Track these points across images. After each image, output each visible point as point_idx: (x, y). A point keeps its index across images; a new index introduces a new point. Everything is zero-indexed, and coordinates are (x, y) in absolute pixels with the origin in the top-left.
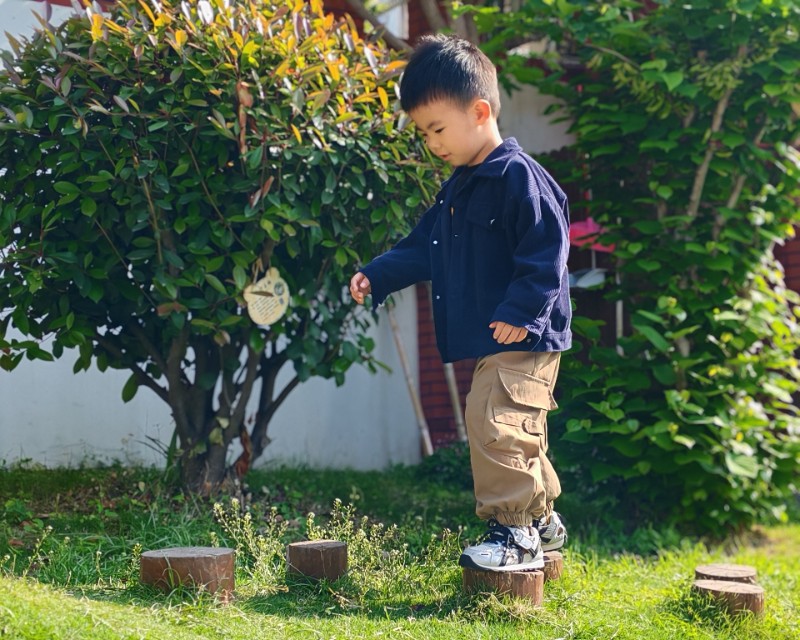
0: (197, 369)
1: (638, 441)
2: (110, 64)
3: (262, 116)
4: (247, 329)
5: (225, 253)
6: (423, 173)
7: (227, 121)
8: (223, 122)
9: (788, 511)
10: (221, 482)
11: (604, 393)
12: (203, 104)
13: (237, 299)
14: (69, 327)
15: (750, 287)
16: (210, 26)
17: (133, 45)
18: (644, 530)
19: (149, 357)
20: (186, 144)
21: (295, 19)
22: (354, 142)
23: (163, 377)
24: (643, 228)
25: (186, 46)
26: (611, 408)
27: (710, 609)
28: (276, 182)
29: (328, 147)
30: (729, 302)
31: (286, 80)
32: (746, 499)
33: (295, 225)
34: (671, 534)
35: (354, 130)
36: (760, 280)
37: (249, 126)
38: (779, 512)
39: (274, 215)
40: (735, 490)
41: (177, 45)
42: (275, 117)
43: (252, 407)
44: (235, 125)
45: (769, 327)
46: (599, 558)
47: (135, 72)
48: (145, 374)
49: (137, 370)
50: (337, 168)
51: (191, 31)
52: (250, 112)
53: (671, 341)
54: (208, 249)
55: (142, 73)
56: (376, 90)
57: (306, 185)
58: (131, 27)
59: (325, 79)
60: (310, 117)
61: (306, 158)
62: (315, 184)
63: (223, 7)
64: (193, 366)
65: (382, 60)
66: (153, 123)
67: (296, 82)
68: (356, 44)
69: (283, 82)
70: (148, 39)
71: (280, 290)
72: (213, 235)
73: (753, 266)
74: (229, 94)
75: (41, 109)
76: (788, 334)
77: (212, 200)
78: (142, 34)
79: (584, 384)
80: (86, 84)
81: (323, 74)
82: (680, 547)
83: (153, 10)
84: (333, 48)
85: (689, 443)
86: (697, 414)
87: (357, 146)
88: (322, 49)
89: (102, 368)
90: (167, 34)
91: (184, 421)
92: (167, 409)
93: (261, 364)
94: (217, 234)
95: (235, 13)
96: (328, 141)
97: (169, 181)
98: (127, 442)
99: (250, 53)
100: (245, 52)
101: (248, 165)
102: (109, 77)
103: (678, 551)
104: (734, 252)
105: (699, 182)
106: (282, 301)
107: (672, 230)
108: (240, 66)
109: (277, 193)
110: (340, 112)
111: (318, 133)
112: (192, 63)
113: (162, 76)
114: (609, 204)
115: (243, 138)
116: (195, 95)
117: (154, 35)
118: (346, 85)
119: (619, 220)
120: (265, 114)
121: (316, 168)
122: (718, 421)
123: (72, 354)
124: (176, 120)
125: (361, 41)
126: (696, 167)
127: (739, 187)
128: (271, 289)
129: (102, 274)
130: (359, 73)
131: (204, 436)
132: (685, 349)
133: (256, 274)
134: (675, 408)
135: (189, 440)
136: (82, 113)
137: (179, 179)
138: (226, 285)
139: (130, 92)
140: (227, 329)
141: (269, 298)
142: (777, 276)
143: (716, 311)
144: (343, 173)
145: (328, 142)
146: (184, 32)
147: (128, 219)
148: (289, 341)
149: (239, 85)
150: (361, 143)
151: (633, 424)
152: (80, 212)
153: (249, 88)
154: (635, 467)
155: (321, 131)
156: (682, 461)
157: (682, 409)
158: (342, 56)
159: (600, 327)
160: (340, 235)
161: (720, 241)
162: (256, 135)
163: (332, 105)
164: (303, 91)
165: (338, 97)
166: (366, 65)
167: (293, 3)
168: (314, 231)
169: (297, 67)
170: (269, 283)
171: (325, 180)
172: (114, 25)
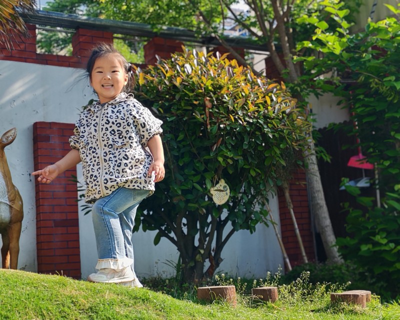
0: (188, 228)
1: (395, 253)
2: (149, 94)
3: (216, 112)
4: (211, 207)
5: (201, 173)
6: (287, 133)
7: (201, 115)
8: (199, 115)
10: (202, 279)
11: (377, 232)
12: (191, 108)
16: (191, 74)
17: (158, 85)
19: (166, 224)
20: (183, 126)
21: (227, 69)
22: (256, 120)
23: (173, 233)
24: (390, 153)
25: (181, 84)
26: (381, 238)
28: (223, 140)
29: (245, 124)
31: (225, 95)
33: (232, 159)
35: (256, 115)
37: (210, 116)
39: (223, 155)
41: (177, 84)
42: (221, 112)
43: (214, 245)
44: (204, 116)
47: (160, 97)
48: (164, 231)
49: (161, 230)
50: (248, 133)
51: (182, 77)
52: (211, 110)
54: (193, 172)
55: (162, 97)
56: (264, 97)
57: (236, 141)
58: (156, 77)
60: (237, 111)
61: (236, 129)
62: (240, 140)
63: (195, 67)
64: (186, 227)
65: (265, 84)
67: (229, 96)
68: (253, 78)
69: (224, 97)
70: (165, 82)
71: (226, 189)
74: (201, 103)
77: (194, 150)
78: (162, 80)
79: (367, 228)
81: (241, 92)
83: (165, 69)
84: (243, 81)
87: (258, 121)
88: (239, 81)
89: (145, 231)
90: (172, 79)
91: (184, 251)
92: (174, 248)
94: (197, 165)
95: (200, 69)
96: (245, 121)
97: (176, 143)
98: (158, 263)
99: (210, 85)
100: (207, 85)
101: (211, 133)
102: (148, 99)
106: (227, 194)
108: (205, 91)
110: (250, 108)
111: (241, 118)
112: (185, 91)
113: (172, 97)
114: (372, 144)
115: (208, 122)
116: (186, 105)
117: (167, 80)
118: (251, 96)
120: (217, 111)
121: (240, 133)
124: (178, 116)
125: (255, 77)
128: (222, 189)
130: (256, 90)
131: (193, 258)
133: (215, 182)
135: (187, 260)
137: (180, 142)
138: (202, 187)
139: (158, 105)
140: (203, 207)
141: (221, 192)
144: (251, 134)
146: (180, 78)
148: (229, 212)
149: (205, 99)
150: (260, 121)
151: (392, 245)
153: (209, 100)
154: (394, 266)
155: (241, 116)
158: (248, 83)
159: (372, 201)
160: (251, 162)
162: (214, 120)
163: (246, 105)
164: (233, 99)
165: (248, 102)
166: (259, 86)
167: (225, 62)
168: (240, 161)
169: (230, 90)
170: (221, 186)
171: (244, 138)
172: (149, 77)
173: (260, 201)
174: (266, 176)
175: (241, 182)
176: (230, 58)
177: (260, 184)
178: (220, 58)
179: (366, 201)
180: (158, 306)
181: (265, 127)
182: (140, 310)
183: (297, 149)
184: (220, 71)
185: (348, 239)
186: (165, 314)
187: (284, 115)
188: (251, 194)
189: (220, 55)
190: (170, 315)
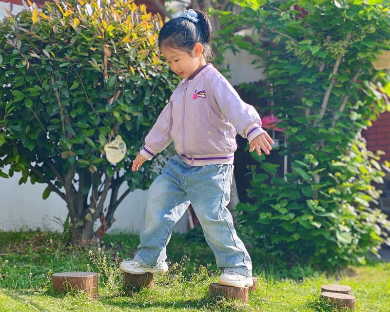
0: (80, 184)
1: (294, 224)
2: (41, 35)
3: (115, 61)
4: (105, 165)
5: (95, 127)
7: (98, 63)
8: (96, 63)
9: (366, 259)
10: (91, 240)
11: (278, 200)
12: (87, 55)
13: (101, 151)
14: (17, 161)
15: (349, 150)
16: (91, 17)
17: (53, 25)
18: (296, 267)
19: (56, 178)
20: (77, 73)
21: (133, 15)
22: (160, 75)
23: (63, 188)
24: (298, 120)
25: (79, 26)
26: (281, 207)
27: (329, 307)
28: (121, 93)
29: (147, 77)
30: (339, 157)
31: (127, 44)
32: (345, 253)
33: (130, 114)
34: (309, 269)
35: (160, 69)
36: (355, 147)
37: (108, 66)
38: (361, 260)
39: (120, 109)
40: (341, 248)
41: (74, 26)
42: (121, 62)
43: (107, 203)
44: (102, 65)
45: (358, 169)
46: (274, 281)
47: (54, 38)
48: (54, 186)
49: (50, 184)
50: (151, 88)
51: (81, 19)
52: (109, 59)
53: (310, 175)
54: (87, 125)
55: (57, 39)
57: (136, 95)
58: (52, 16)
59: (146, 44)
60: (139, 62)
61: (136, 82)
62: (141, 94)
63: (97, 8)
64: (78, 183)
66: (62, 63)
67: (132, 45)
69: (126, 45)
70: (60, 22)
71: (122, 146)
72: (90, 118)
73: (351, 140)
74: (100, 50)
75: (6, 55)
76: (367, 173)
77: (89, 101)
78: (57, 20)
79: (268, 196)
80: (30, 44)
81: (145, 42)
82: (313, 276)
83: (63, 8)
84: (151, 29)
85: (318, 225)
86: (322, 212)
87: (161, 77)
88: (145, 30)
89: (33, 183)
90: (69, 20)
91: (73, 209)
92: (65, 204)
93: (112, 182)
94: (92, 118)
95: (103, 11)
97: (69, 91)
98: (44, 219)
99: (110, 31)
100: (108, 30)
101: (108, 85)
102: (41, 41)
103: (313, 278)
104: (342, 133)
105: (326, 99)
106: (123, 152)
107: (312, 122)
108: (105, 37)
109: (122, 99)
110: (153, 60)
111: (143, 70)
112: (82, 35)
113: (67, 41)
114: (282, 108)
115: (106, 72)
116: (83, 50)
117: (63, 21)
118: (156, 48)
119: (287, 116)
120: (117, 60)
121: (141, 87)
122: (333, 215)
123: (18, 175)
124: (72, 62)
126: (325, 91)
127: (345, 101)
128: (117, 146)
129: (34, 137)
131: (82, 217)
132: (317, 179)
133: (110, 138)
134: (312, 208)
135: (75, 219)
136: (26, 57)
137: (74, 91)
138: (95, 143)
139: (51, 48)
140: (95, 165)
141: (116, 150)
142: (363, 145)
143: (333, 161)
144: (155, 90)
145: (147, 74)
146: (78, 19)
147: (48, 109)
148: (126, 171)
149: (104, 46)
150: (163, 76)
151: (292, 216)
152: (24, 105)
153: (109, 48)
154: (292, 236)
155: (144, 69)
156: (315, 234)
157: (315, 209)
158: (155, 33)
159: (277, 168)
160: (152, 120)
161: (336, 128)
162: (112, 71)
163: (150, 57)
164: (136, 50)
165: (153, 53)
167: (132, 7)
168: (139, 118)
169: (133, 38)
170: (117, 142)
171: (145, 93)
172: (43, 15)
173: (161, 161)
176: (138, 2)
179: (271, 167)
185: (248, 205)
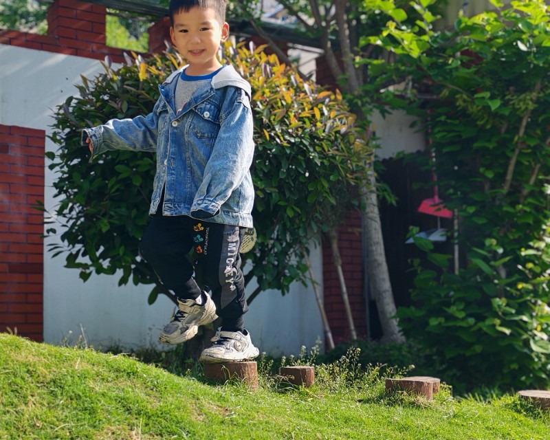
1: (475, 331)
2: (152, 94)
6: (340, 160)
11: (452, 301)
14: (121, 254)
15: (544, 234)
21: (263, 67)
22: (299, 140)
24: (476, 197)
26: (457, 310)
30: (531, 244)
31: (258, 103)
32: (543, 369)
33: (263, 191)
35: (300, 133)
40: (537, 362)
49: (158, 284)
50: (288, 157)
53: (493, 267)
56: (312, 109)
57: (270, 167)
58: (164, 71)
59: (282, 103)
60: (273, 125)
61: (271, 150)
62: (275, 166)
65: (314, 91)
67: (264, 104)
68: (298, 81)
71: (252, 232)
73: (546, 221)
79: (439, 296)
80: (137, 105)
81: (281, 100)
83: (176, 59)
84: (284, 84)
85: (508, 331)
86: (512, 314)
87: (301, 142)
88: (279, 84)
89: (136, 283)
96: (285, 140)
98: (152, 329)
102: (151, 101)
104: (534, 212)
105: (511, 168)
106: (253, 239)
107: (494, 199)
110: (292, 122)
114: (453, 183)
118: (293, 106)
119: (459, 193)
121: (276, 156)
122: (525, 318)
125: (301, 80)
126: (509, 159)
127: (536, 171)
129: (142, 222)
130: (302, 99)
132: (503, 273)
134: (498, 310)
143: (523, 249)
144: (292, 159)
148: (254, 265)
150: (304, 141)
151: (471, 321)
152: (132, 183)
154: (472, 348)
155: (279, 133)
156: (503, 343)
157: (502, 310)
158: (291, 88)
159: (449, 260)
160: (289, 197)
161: (524, 205)
163: (287, 118)
164: (269, 109)
165: (289, 113)
166: (306, 94)
167: (260, 58)
168: (274, 195)
169: (265, 95)
171: (281, 164)
172: (153, 70)
173: (298, 252)
174: (307, 218)
175: (273, 224)
176: (268, 52)
177: (299, 228)
178: (254, 50)
179: (440, 258)
180: (149, 384)
181: (311, 150)
182: (122, 387)
183: (353, 184)
184: (253, 69)
185: (413, 308)
186: (158, 395)
187: (338, 135)
188: (286, 241)
189: (255, 47)
190: (165, 395)
